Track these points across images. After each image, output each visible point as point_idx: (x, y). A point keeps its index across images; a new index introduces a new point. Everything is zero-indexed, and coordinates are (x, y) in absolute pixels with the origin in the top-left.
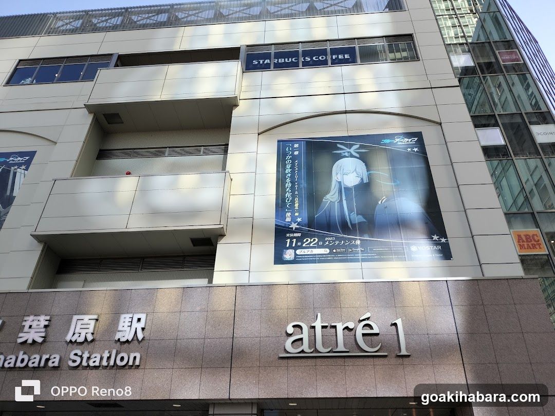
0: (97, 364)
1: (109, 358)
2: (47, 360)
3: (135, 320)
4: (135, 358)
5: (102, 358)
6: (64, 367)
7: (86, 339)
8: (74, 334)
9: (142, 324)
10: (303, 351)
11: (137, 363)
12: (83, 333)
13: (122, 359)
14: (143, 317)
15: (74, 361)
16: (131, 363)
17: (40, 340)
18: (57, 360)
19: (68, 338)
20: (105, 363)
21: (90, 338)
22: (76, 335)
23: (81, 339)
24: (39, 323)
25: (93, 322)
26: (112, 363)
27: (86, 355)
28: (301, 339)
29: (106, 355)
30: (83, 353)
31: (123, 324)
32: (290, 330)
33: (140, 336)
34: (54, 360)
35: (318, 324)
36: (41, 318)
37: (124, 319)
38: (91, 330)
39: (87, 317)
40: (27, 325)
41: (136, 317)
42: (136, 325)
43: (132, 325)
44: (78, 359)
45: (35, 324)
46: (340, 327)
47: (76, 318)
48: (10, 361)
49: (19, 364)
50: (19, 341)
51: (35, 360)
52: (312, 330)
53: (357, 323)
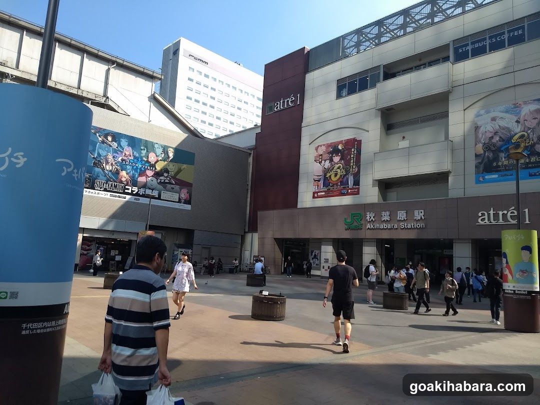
0: (410, 227)
1: (414, 225)
2: (393, 226)
3: (420, 212)
6: (399, 228)
8: (400, 217)
9: (423, 214)
10: (485, 223)
11: (424, 227)
12: (403, 217)
13: (418, 226)
14: (423, 211)
15: (402, 226)
16: (422, 227)
17: (389, 220)
19: (398, 219)
20: (413, 227)
21: (405, 219)
23: (403, 219)
24: (387, 214)
25: (405, 213)
26: (415, 227)
27: (406, 225)
28: (485, 218)
29: (413, 224)
30: (404, 224)
31: (416, 214)
32: (480, 215)
33: (423, 218)
34: (396, 226)
35: (492, 212)
36: (387, 212)
37: (416, 212)
38: (405, 216)
39: (402, 212)
40: (383, 215)
41: (420, 211)
42: (420, 214)
43: (418, 214)
44: (404, 226)
45: (385, 214)
46: (501, 213)
47: (399, 212)
48: (382, 226)
49: (385, 227)
50: (382, 220)
51: (389, 226)
52: (489, 215)
53: (508, 211)
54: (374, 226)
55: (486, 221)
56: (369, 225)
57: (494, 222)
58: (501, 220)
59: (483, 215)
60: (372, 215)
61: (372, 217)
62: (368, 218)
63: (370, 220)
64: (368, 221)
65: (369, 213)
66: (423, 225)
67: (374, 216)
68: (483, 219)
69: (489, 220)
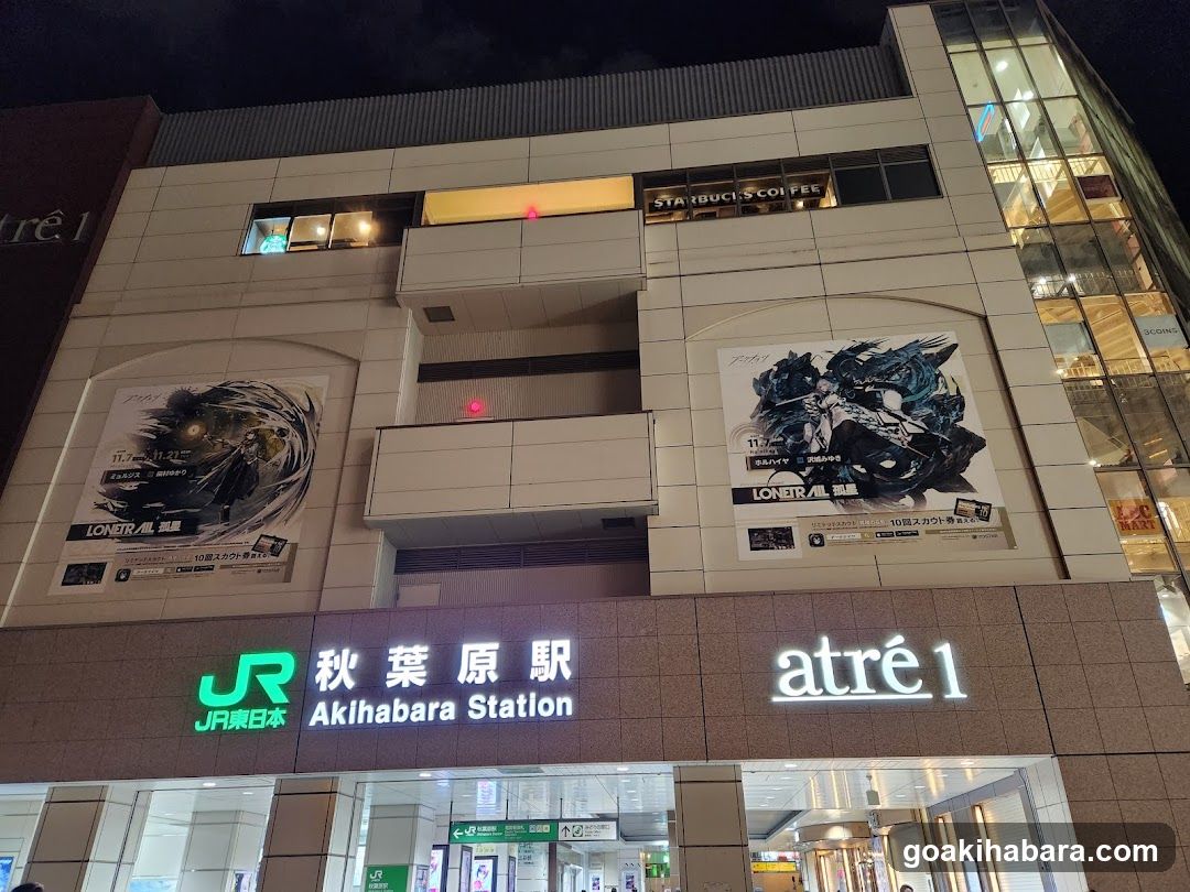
1: (527, 707)
2: (438, 711)
3: (555, 651)
4: (564, 705)
5: (516, 707)
6: (463, 719)
7: (488, 679)
8: (469, 672)
9: (567, 656)
10: (806, 694)
11: (569, 711)
12: (482, 669)
13: (546, 706)
14: (566, 644)
15: (477, 711)
16: (559, 713)
17: (422, 683)
18: (452, 710)
19: (462, 678)
20: (522, 714)
21: (494, 678)
22: (473, 675)
23: (481, 680)
24: (413, 657)
25: (494, 655)
26: (532, 713)
27: (492, 703)
29: (522, 702)
30: (488, 699)
31: (539, 657)
33: (567, 674)
34: (447, 711)
36: (417, 648)
37: (539, 649)
38: (493, 666)
39: (483, 647)
40: (396, 660)
41: (556, 644)
42: (556, 657)
43: (551, 657)
44: (483, 709)
45: (408, 659)
47: (466, 648)
48: (383, 714)
49: (396, 719)
50: (390, 684)
51: (420, 712)
52: (817, 664)
53: (883, 651)
54: (346, 714)
56: (321, 706)
57: (839, 694)
60: (347, 663)
61: (344, 675)
62: (323, 676)
63: (333, 686)
64: (323, 688)
65: (331, 652)
66: (565, 704)
67: (352, 666)
68: (798, 682)
69: (819, 683)
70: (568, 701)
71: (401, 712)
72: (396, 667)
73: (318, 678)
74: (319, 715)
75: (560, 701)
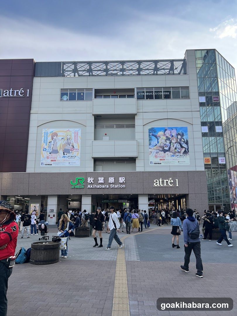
0: (116, 187)
2: (106, 186)
3: (123, 179)
5: (117, 186)
6: (110, 188)
9: (124, 179)
11: (125, 187)
12: (112, 181)
13: (121, 186)
14: (124, 178)
16: (123, 187)
17: (103, 183)
18: (108, 186)
19: (109, 182)
20: (118, 187)
21: (114, 182)
22: (111, 182)
23: (112, 182)
25: (114, 179)
26: (119, 187)
27: (114, 186)
28: (157, 183)
29: (118, 186)
32: (155, 181)
33: (124, 182)
35: (161, 180)
36: (102, 178)
37: (120, 178)
38: (114, 181)
39: (112, 178)
40: (99, 179)
41: (123, 178)
42: (123, 180)
43: (122, 180)
44: (112, 186)
45: (101, 179)
46: (165, 181)
47: (110, 178)
48: (98, 187)
49: (100, 187)
50: (99, 183)
51: (103, 187)
53: (169, 180)
54: (93, 186)
55: (158, 185)
56: (89, 185)
57: (162, 185)
58: (165, 185)
59: (157, 181)
60: (92, 179)
61: (92, 181)
62: (89, 181)
63: (90, 183)
64: (89, 183)
65: (90, 178)
66: (124, 186)
67: (93, 180)
68: (156, 184)
69: (159, 184)
70: (125, 186)
71: (101, 187)
72: (99, 180)
73: (88, 181)
74: (89, 186)
75: (123, 186)
